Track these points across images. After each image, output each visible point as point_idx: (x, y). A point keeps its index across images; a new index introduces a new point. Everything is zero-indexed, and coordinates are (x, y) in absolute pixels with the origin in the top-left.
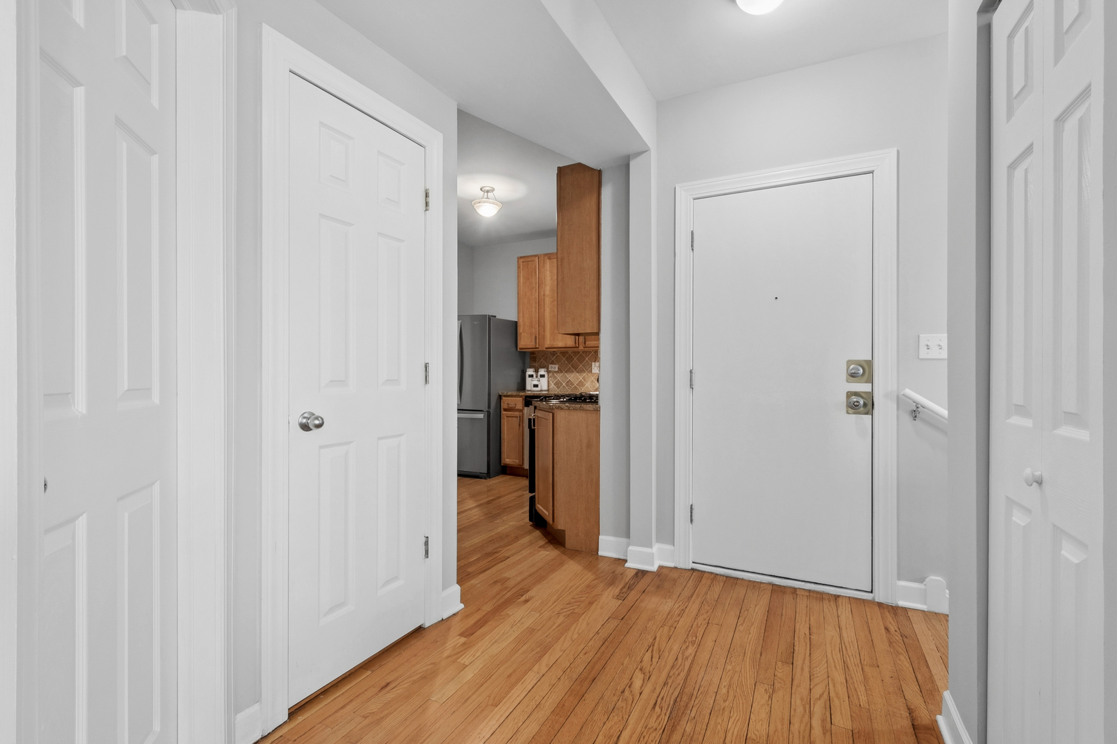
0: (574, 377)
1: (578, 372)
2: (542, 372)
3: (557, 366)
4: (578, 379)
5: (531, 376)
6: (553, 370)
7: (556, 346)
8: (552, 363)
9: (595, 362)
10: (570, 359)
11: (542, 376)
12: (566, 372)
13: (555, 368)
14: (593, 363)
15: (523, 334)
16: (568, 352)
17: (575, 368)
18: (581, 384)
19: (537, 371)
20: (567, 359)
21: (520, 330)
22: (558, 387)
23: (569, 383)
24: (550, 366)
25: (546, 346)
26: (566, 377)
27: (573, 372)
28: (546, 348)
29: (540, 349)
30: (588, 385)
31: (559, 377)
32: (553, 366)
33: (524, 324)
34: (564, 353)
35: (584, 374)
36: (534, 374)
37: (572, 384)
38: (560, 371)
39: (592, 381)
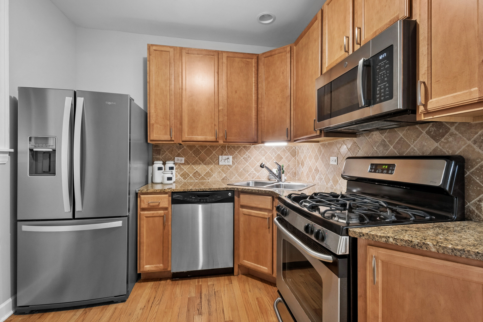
0: (201, 168)
1: (205, 164)
2: (170, 164)
3: (183, 159)
4: (205, 170)
5: (160, 169)
6: (179, 162)
7: (195, 140)
8: (179, 156)
9: (222, 155)
10: (197, 152)
11: (172, 168)
12: (193, 164)
13: (182, 160)
14: (220, 157)
15: (155, 125)
16: (195, 146)
17: (203, 161)
18: (208, 175)
19: (164, 164)
20: (194, 152)
21: (152, 120)
22: (185, 178)
23: (196, 174)
24: (176, 158)
25: (184, 139)
26: (193, 168)
27: (200, 164)
28: (183, 141)
29: (175, 142)
30: (215, 175)
31: (186, 168)
32: (180, 158)
33: (157, 115)
34: (191, 147)
35: (212, 166)
36: (163, 166)
37: (200, 175)
38: (187, 163)
39: (219, 172)
